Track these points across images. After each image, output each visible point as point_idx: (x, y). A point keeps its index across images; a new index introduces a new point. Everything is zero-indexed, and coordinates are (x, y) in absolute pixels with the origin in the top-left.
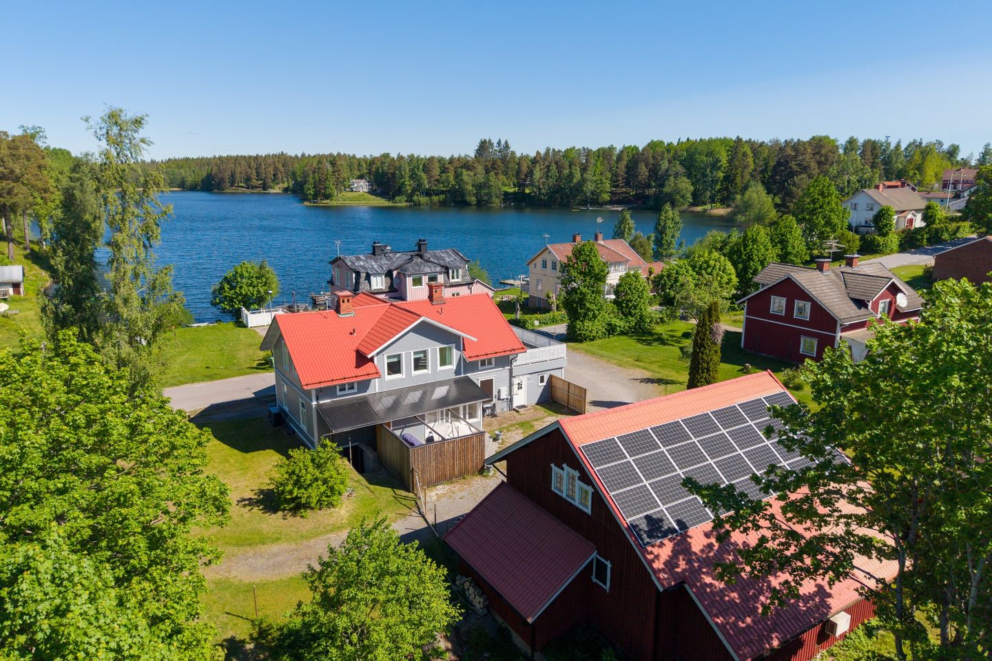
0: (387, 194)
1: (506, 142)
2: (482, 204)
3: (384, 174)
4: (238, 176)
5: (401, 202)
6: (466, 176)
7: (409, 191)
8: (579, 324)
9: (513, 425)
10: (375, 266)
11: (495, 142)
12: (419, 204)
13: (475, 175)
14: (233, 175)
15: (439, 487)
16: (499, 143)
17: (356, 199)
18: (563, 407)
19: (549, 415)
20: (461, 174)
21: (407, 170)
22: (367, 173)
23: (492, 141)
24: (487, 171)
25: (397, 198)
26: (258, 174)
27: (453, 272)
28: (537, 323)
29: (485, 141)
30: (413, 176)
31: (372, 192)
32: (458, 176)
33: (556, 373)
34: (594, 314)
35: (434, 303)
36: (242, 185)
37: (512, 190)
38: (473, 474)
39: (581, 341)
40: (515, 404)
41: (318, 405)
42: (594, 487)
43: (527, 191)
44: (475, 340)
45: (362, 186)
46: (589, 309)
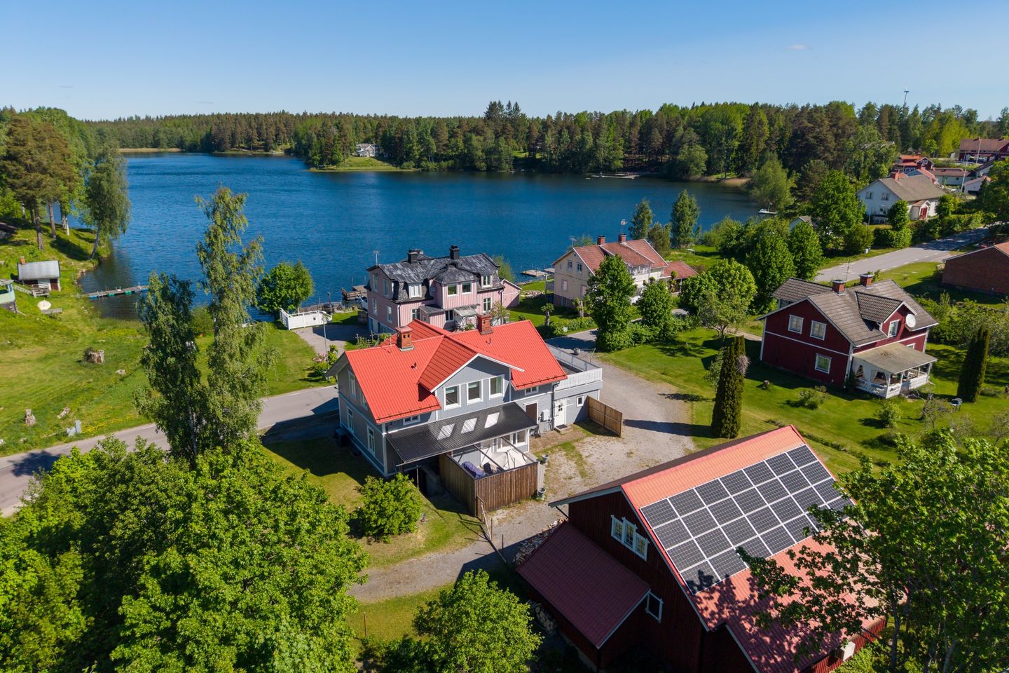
0: (395, 159)
1: (516, 104)
2: (492, 170)
3: (392, 138)
4: (239, 137)
5: (409, 167)
6: (476, 140)
7: (417, 157)
8: (608, 336)
9: (556, 446)
10: (412, 275)
11: (505, 104)
12: (428, 170)
13: (484, 140)
14: (233, 135)
15: (499, 511)
16: (509, 105)
17: (363, 164)
18: (600, 426)
19: (588, 436)
20: (471, 138)
21: (415, 135)
22: (372, 137)
23: (502, 104)
24: (497, 136)
25: (405, 164)
26: (259, 134)
27: (485, 279)
28: (565, 329)
29: (495, 103)
30: (421, 141)
31: (379, 157)
32: (467, 141)
33: (592, 395)
34: (623, 325)
35: (483, 333)
36: (241, 145)
37: (523, 155)
38: (527, 499)
39: (609, 351)
40: (557, 424)
41: (387, 435)
42: (649, 539)
43: (538, 156)
44: (522, 370)
45: (369, 151)
46: (617, 322)
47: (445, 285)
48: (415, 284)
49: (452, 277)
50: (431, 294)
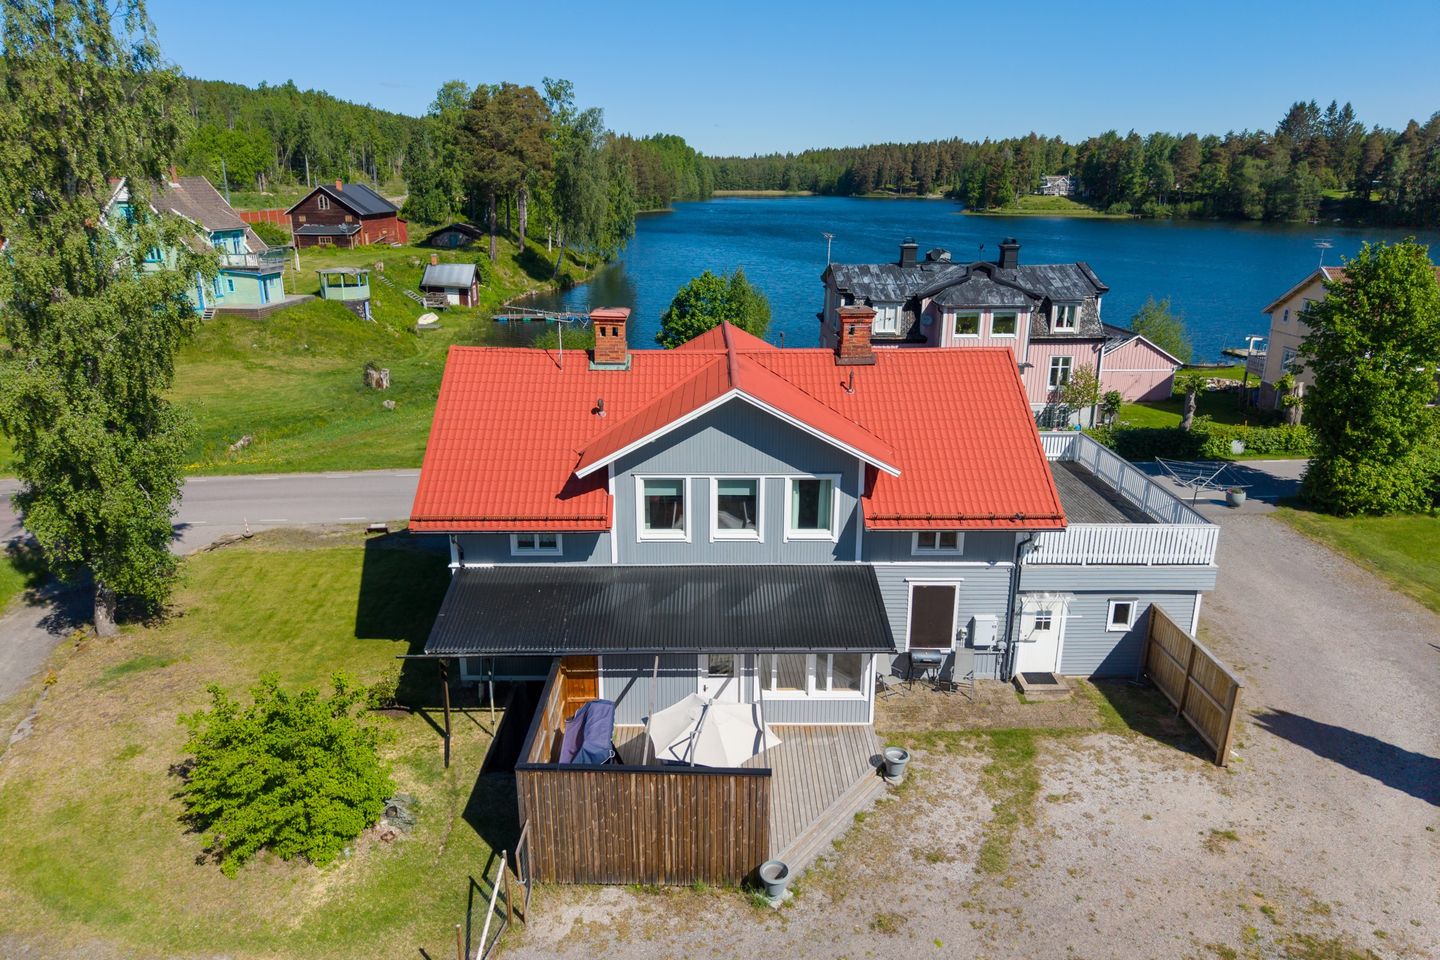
0: (1100, 199)
1: (1348, 108)
2: (1274, 218)
3: (1100, 166)
4: (886, 174)
5: (1121, 212)
6: (1251, 167)
7: (1138, 195)
8: (1342, 467)
9: (976, 732)
11: (1323, 107)
12: (1153, 217)
13: (1269, 166)
14: (880, 172)
16: (1332, 109)
17: (1045, 206)
18: (1167, 708)
19: (1109, 728)
20: (1242, 165)
21: (1141, 159)
22: (1072, 166)
23: (1318, 105)
24: (1295, 158)
25: (1114, 206)
26: (914, 170)
27: (1061, 313)
28: (1237, 447)
29: (1303, 105)
30: (1151, 168)
31: (1075, 196)
32: (1235, 168)
35: (845, 359)
36: (888, 186)
37: (1340, 196)
38: (726, 882)
39: (1341, 513)
40: (1023, 664)
41: (461, 570)
43: (1374, 197)
44: (905, 476)
45: (1059, 186)
47: (951, 310)
48: (888, 303)
49: (971, 295)
50: (923, 330)
